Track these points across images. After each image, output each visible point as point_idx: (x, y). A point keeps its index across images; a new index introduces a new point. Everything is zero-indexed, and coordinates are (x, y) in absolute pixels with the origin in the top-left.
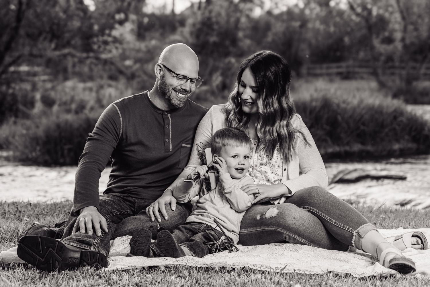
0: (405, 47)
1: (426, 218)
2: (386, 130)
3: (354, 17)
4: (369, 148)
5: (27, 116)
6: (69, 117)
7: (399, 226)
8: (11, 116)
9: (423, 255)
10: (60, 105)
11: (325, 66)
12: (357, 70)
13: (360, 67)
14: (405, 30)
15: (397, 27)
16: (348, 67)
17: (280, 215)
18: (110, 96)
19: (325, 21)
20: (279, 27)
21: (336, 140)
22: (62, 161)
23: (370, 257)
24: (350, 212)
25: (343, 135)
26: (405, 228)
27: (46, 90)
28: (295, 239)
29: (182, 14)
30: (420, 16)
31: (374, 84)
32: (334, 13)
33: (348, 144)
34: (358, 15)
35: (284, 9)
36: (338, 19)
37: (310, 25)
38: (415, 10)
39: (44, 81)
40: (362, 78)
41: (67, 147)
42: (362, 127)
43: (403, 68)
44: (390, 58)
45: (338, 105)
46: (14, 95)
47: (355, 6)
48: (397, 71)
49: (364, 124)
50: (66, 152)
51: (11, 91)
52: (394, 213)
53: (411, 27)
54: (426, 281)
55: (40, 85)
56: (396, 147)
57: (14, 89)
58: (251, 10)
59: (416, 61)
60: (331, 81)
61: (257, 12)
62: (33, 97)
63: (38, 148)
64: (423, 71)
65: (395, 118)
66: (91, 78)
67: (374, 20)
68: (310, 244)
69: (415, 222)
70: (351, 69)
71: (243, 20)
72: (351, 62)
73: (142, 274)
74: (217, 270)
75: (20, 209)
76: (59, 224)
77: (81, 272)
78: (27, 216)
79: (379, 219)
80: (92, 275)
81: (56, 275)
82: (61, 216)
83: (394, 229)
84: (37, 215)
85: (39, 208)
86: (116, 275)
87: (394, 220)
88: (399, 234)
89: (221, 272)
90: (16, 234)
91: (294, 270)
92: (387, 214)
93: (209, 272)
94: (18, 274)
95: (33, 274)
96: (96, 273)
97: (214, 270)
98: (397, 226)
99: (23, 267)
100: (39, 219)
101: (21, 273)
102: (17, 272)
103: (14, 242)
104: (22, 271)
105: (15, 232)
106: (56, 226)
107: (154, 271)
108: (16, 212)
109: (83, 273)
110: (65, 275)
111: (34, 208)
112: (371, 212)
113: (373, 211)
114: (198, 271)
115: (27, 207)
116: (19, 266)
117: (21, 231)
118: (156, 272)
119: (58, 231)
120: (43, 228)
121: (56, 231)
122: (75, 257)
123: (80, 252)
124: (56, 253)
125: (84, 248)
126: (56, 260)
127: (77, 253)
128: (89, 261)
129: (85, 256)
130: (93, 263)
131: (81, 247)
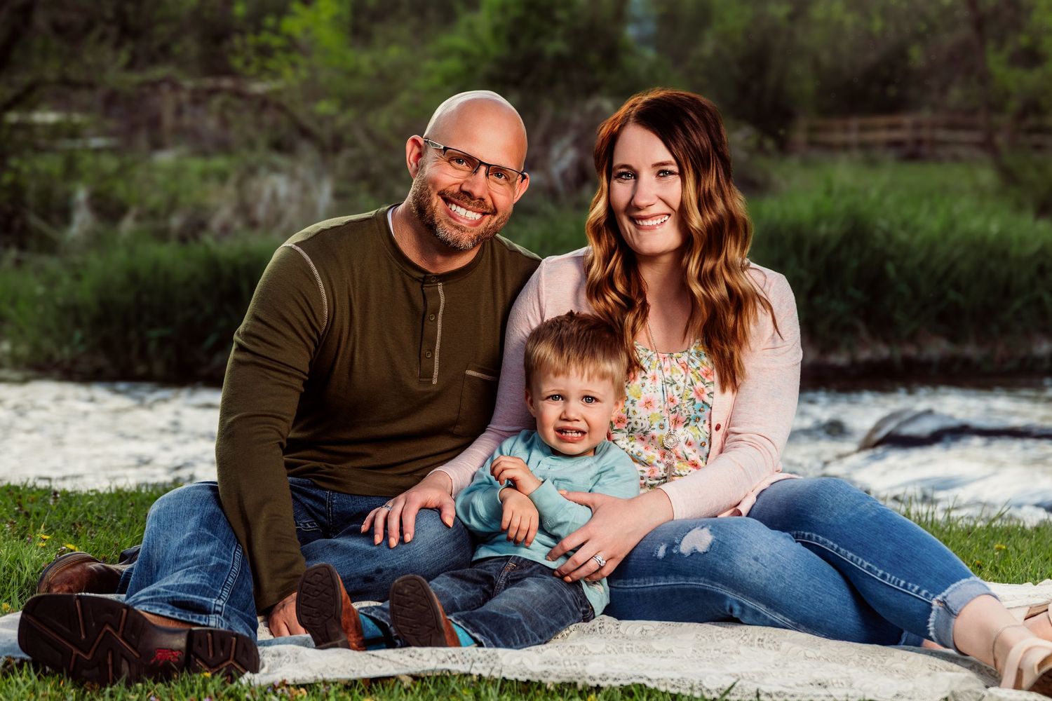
17: (719, 548)
28: (757, 614)
73: (351, 694)
74: (552, 688)
75: (27, 507)
76: (130, 554)
77: (188, 686)
78: (45, 527)
79: (991, 553)
80: (216, 696)
81: (121, 693)
82: (137, 530)
83: (1029, 584)
84: (74, 524)
85: (77, 505)
86: (281, 698)
87: (1032, 557)
88: (1042, 597)
89: (562, 696)
90: (14, 578)
91: (758, 695)
92: (1012, 539)
93: (531, 695)
94: (19, 689)
95: (58, 691)
96: (226, 691)
97: (543, 690)
98: (1038, 574)
99: (32, 669)
100: (77, 537)
101: (27, 685)
102: (17, 683)
103: (10, 598)
104: (28, 680)
105: (11, 571)
106: (124, 558)
107: (383, 688)
108: (17, 515)
109: (192, 691)
110: (145, 693)
111: (65, 505)
112: (969, 532)
113: (975, 530)
114: (501, 689)
115: (45, 502)
116: (20, 666)
117: (28, 570)
118: (387, 691)
119: (127, 573)
120: (87, 564)
121: (122, 572)
122: (174, 647)
123: (187, 632)
124: (123, 638)
125: (190, 620)
126: (123, 656)
127: (177, 636)
128: (211, 655)
129: (200, 645)
130: (222, 663)
131: (182, 618)
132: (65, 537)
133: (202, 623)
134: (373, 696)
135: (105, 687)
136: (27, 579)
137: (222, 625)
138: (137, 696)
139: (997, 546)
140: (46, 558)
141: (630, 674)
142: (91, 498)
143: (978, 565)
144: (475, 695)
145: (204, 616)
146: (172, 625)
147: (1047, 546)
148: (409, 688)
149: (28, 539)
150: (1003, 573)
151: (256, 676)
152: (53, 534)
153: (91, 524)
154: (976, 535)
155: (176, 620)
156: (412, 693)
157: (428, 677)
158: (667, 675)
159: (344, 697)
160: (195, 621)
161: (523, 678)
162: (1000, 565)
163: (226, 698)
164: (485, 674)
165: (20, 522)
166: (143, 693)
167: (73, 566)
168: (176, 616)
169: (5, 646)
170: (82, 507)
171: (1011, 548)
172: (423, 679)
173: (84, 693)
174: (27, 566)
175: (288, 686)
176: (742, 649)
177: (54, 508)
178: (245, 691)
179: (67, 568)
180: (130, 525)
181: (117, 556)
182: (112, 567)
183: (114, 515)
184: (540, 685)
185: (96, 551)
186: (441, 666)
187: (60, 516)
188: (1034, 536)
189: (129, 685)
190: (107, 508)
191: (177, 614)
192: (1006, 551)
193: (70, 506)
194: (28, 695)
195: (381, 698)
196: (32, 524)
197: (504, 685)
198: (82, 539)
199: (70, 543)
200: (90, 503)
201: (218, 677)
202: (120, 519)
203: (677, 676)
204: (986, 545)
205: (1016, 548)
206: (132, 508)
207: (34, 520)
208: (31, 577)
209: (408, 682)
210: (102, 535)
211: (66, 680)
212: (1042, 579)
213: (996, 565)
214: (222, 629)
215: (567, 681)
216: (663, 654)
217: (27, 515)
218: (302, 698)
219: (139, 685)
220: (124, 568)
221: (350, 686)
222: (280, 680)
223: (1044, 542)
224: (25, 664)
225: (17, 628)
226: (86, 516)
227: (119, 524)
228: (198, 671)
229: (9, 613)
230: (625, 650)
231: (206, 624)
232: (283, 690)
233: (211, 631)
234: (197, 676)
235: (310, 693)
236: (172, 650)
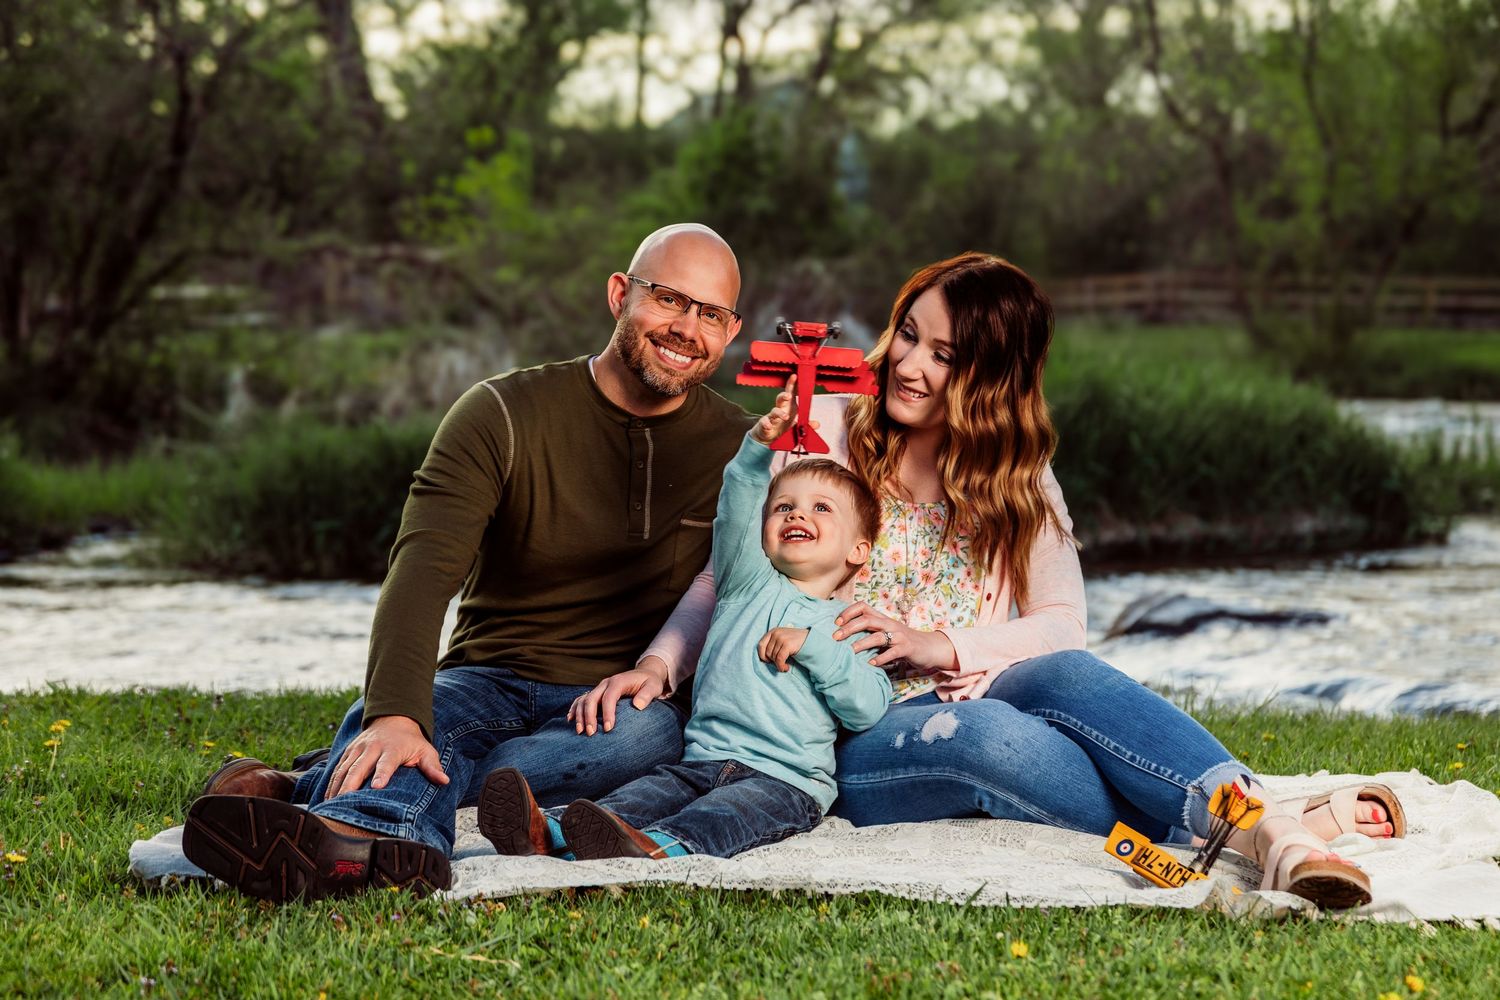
0: (1331, 227)
1: (1398, 741)
2: (1276, 477)
3: (1179, 140)
4: (1225, 529)
5: (202, 433)
6: (333, 437)
7: (1318, 765)
8: (156, 434)
9: (1392, 853)
10: (302, 401)
11: (1090, 283)
12: (1186, 295)
13: (1197, 286)
14: (1331, 176)
15: (1306, 166)
16: (1160, 286)
17: (966, 733)
18: (451, 374)
19: (1090, 150)
20: (954, 170)
21: (1127, 505)
22: (307, 566)
23: (1236, 860)
24: (1176, 726)
25: (1146, 493)
26: (1336, 772)
27: (261, 356)
28: (1009, 806)
29: (665, 129)
30: (1373, 135)
31: (1238, 339)
32: (1120, 127)
33: (1161, 517)
34: (1191, 131)
35: (971, 113)
36: (1130, 145)
37: (1047, 162)
38: (1362, 115)
39: (254, 329)
40: (1203, 322)
41: (321, 526)
42: (1203, 469)
43: (1325, 290)
44: (1286, 263)
45: (1132, 403)
46: (165, 373)
47: (1182, 105)
48: (1307, 300)
49: (1208, 459)
50: (320, 541)
51: (155, 359)
52: (1301, 726)
53: (1348, 169)
54: (1401, 932)
55: (242, 340)
56: (1306, 525)
57: (165, 351)
58: (872, 117)
59: (1362, 268)
60: (1111, 328)
61: (890, 123)
62: (223, 378)
63: (237, 529)
64: (1384, 299)
65: (1302, 440)
66: (394, 321)
67: (1236, 147)
68: (1053, 819)
69: (1366, 754)
70: (1168, 294)
71: (848, 146)
72: (1168, 274)
73: (555, 908)
74: (778, 897)
75: (187, 714)
76: (304, 760)
77: (373, 902)
78: (208, 734)
79: (1258, 744)
80: (406, 913)
81: (299, 911)
82: (311, 735)
83: (1302, 776)
84: (240, 731)
85: (243, 710)
86: (477, 914)
87: (1304, 747)
88: (1318, 790)
89: (790, 905)
90: (176, 790)
91: (1008, 900)
92: (1282, 728)
93: (755, 905)
94: (186, 910)
95: (228, 910)
96: (416, 906)
97: (769, 899)
98: (1312, 766)
99: (199, 887)
100: (244, 744)
101: (195, 905)
102: (183, 903)
103: (172, 812)
104: (195, 900)
105: (172, 781)
106: (299, 764)
107: (591, 901)
108: (177, 721)
109: (378, 907)
110: (326, 911)
111: (230, 710)
112: (1233, 722)
113: (1240, 719)
114: (721, 900)
115: (207, 707)
116: (186, 883)
117: (191, 780)
118: (595, 904)
119: (302, 780)
120: (257, 771)
121: (296, 780)
122: (356, 859)
123: (371, 843)
124: (300, 847)
125: (377, 829)
126: (298, 867)
127: (360, 847)
128: (397, 869)
129: (385, 857)
130: (410, 878)
131: (368, 827)
132: (231, 744)
133: (390, 833)
134: (580, 909)
135: (281, 905)
136: (191, 790)
137: (412, 836)
138: (318, 913)
139: (1264, 736)
140: (211, 767)
141: (862, 879)
142: (259, 702)
143: (1245, 757)
144: (694, 906)
145: (393, 825)
146: (355, 834)
147: (1320, 734)
148: (620, 900)
149: (190, 746)
150: (1273, 764)
151: (448, 892)
152: (218, 740)
153: (259, 730)
154: (1241, 725)
155: (361, 828)
156: (623, 905)
157: (641, 888)
158: (903, 880)
159: (547, 911)
160: (382, 830)
161: (743, 887)
162: (1269, 755)
163: (416, 914)
164: (703, 884)
165: (180, 729)
166: (323, 911)
167: (243, 773)
168: (362, 825)
169: (169, 862)
170: (250, 711)
171: (1280, 738)
172: (635, 890)
173: (258, 912)
174: (191, 776)
175: (484, 900)
176: (985, 849)
177: (218, 713)
178: (437, 907)
179: (236, 776)
180: (303, 730)
181: (290, 764)
182: (285, 774)
183: (285, 720)
184: (765, 894)
185: (266, 759)
186: (653, 877)
187: (224, 722)
188: (1306, 725)
189: (307, 903)
190: (277, 713)
191: (362, 821)
192: (1275, 741)
193: (235, 711)
194: (196, 916)
195: (589, 911)
196: (194, 730)
197: (725, 896)
198: (251, 745)
199: (237, 750)
200: (257, 707)
201: (407, 892)
202: (291, 723)
203: (913, 881)
204: (1252, 735)
205: (1286, 738)
206: (304, 713)
207: (197, 727)
208: (195, 788)
209: (617, 894)
210: (272, 741)
211: (238, 899)
212: (1316, 770)
213: (1265, 756)
214: (413, 840)
215: (792, 888)
216: (897, 856)
217: (188, 721)
218: (500, 913)
219: (319, 902)
220: (299, 775)
221: (555, 897)
222: (476, 894)
223: (1316, 731)
224: (192, 881)
225: (181, 842)
226: (253, 721)
227: (291, 729)
228: (383, 885)
229: (172, 827)
230: (855, 852)
231: (395, 834)
232: (479, 905)
233: (398, 843)
234: (382, 891)
235: (510, 909)
236: (354, 862)
